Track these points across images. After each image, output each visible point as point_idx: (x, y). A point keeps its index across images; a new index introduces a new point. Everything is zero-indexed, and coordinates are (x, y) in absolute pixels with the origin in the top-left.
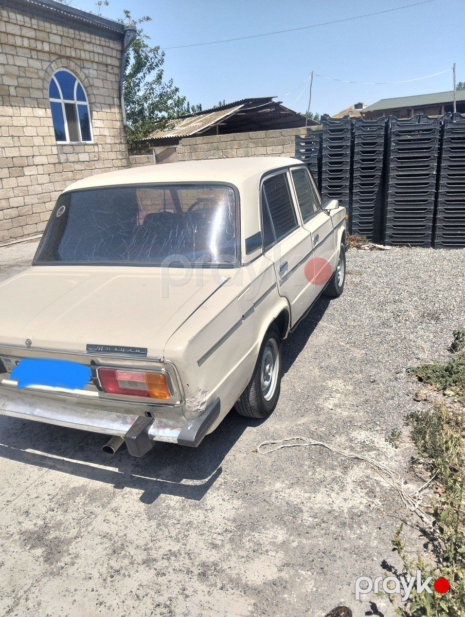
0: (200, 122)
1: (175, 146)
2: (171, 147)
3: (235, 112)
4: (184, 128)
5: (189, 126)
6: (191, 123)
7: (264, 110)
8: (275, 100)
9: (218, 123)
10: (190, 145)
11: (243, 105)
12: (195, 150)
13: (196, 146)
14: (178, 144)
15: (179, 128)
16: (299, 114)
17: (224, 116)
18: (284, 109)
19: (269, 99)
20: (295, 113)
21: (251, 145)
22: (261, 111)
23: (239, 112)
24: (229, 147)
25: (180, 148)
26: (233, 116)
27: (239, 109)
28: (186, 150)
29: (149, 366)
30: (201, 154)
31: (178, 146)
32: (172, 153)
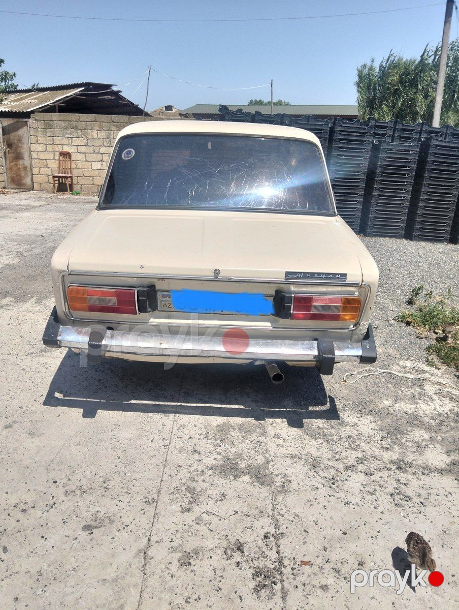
0: (35, 99)
1: (27, 120)
2: (21, 120)
3: (75, 94)
4: (15, 103)
5: (22, 102)
6: (22, 99)
7: (105, 97)
8: (115, 89)
9: (58, 103)
10: (44, 121)
11: (83, 88)
12: (51, 127)
13: (51, 123)
14: (29, 117)
15: (9, 103)
16: (137, 106)
17: (64, 96)
18: (122, 98)
19: (109, 86)
20: (133, 104)
21: (113, 128)
22: (102, 97)
23: (80, 95)
24: (89, 127)
25: (33, 122)
26: (73, 98)
27: (80, 91)
28: (40, 125)
29: (344, 291)
30: (58, 132)
31: (30, 120)
32: (22, 127)
